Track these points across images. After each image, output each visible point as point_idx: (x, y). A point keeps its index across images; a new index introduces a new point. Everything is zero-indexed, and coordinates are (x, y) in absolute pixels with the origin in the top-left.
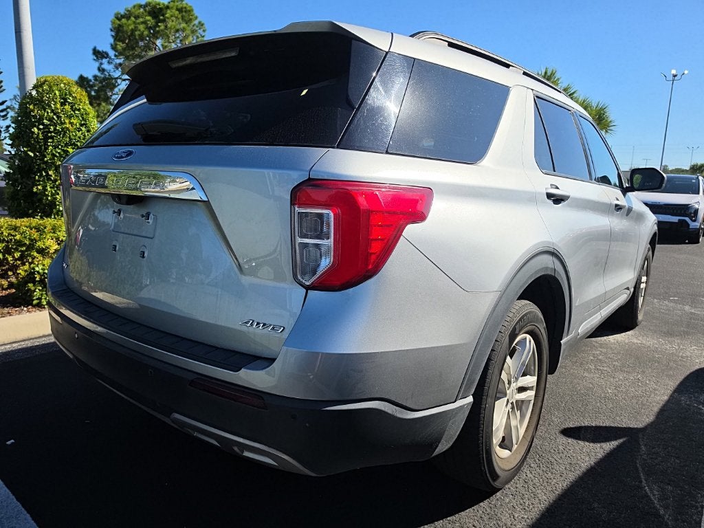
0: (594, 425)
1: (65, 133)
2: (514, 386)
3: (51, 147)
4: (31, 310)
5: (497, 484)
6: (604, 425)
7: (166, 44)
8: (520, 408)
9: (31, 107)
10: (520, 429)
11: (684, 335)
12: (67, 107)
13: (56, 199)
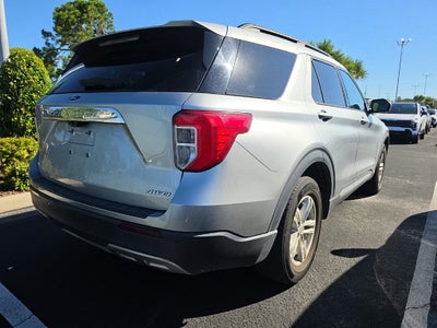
0: (350, 248)
1: (30, 85)
2: (302, 225)
3: (22, 94)
5: (293, 280)
6: (356, 247)
8: (306, 238)
10: (306, 250)
12: (31, 69)
13: (26, 125)
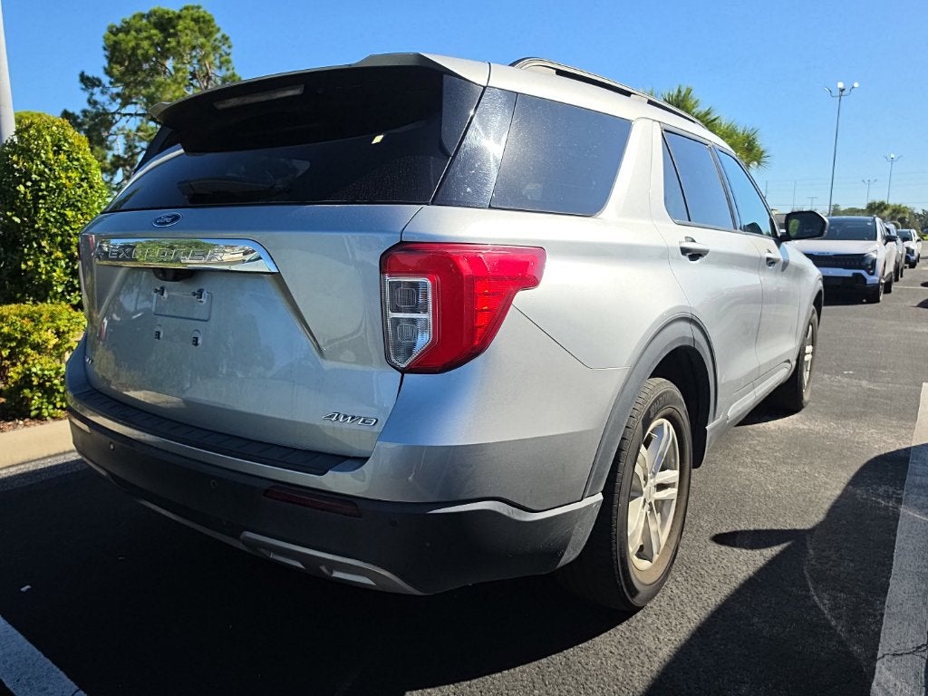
0: (752, 528)
1: (61, 190)
2: (652, 482)
3: (42, 211)
4: (28, 424)
5: (636, 601)
6: (765, 528)
7: (179, 66)
8: (660, 510)
9: (15, 158)
10: (662, 535)
11: (859, 416)
12: (63, 157)
13: (52, 277)
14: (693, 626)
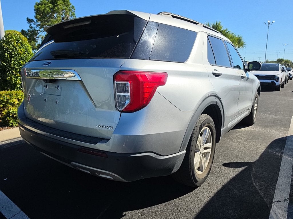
1: (19, 55)
2: (203, 147)
3: (13, 61)
4: (9, 128)
5: (197, 184)
8: (205, 156)
11: (271, 127)
12: (19, 44)
13: (16, 82)
14: (215, 192)
